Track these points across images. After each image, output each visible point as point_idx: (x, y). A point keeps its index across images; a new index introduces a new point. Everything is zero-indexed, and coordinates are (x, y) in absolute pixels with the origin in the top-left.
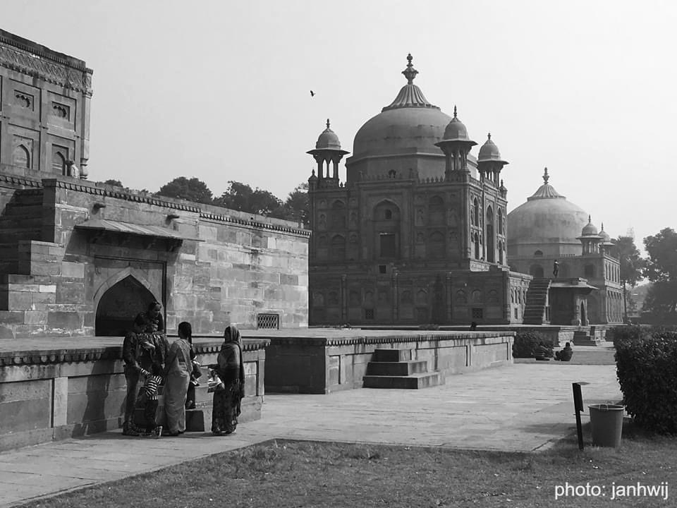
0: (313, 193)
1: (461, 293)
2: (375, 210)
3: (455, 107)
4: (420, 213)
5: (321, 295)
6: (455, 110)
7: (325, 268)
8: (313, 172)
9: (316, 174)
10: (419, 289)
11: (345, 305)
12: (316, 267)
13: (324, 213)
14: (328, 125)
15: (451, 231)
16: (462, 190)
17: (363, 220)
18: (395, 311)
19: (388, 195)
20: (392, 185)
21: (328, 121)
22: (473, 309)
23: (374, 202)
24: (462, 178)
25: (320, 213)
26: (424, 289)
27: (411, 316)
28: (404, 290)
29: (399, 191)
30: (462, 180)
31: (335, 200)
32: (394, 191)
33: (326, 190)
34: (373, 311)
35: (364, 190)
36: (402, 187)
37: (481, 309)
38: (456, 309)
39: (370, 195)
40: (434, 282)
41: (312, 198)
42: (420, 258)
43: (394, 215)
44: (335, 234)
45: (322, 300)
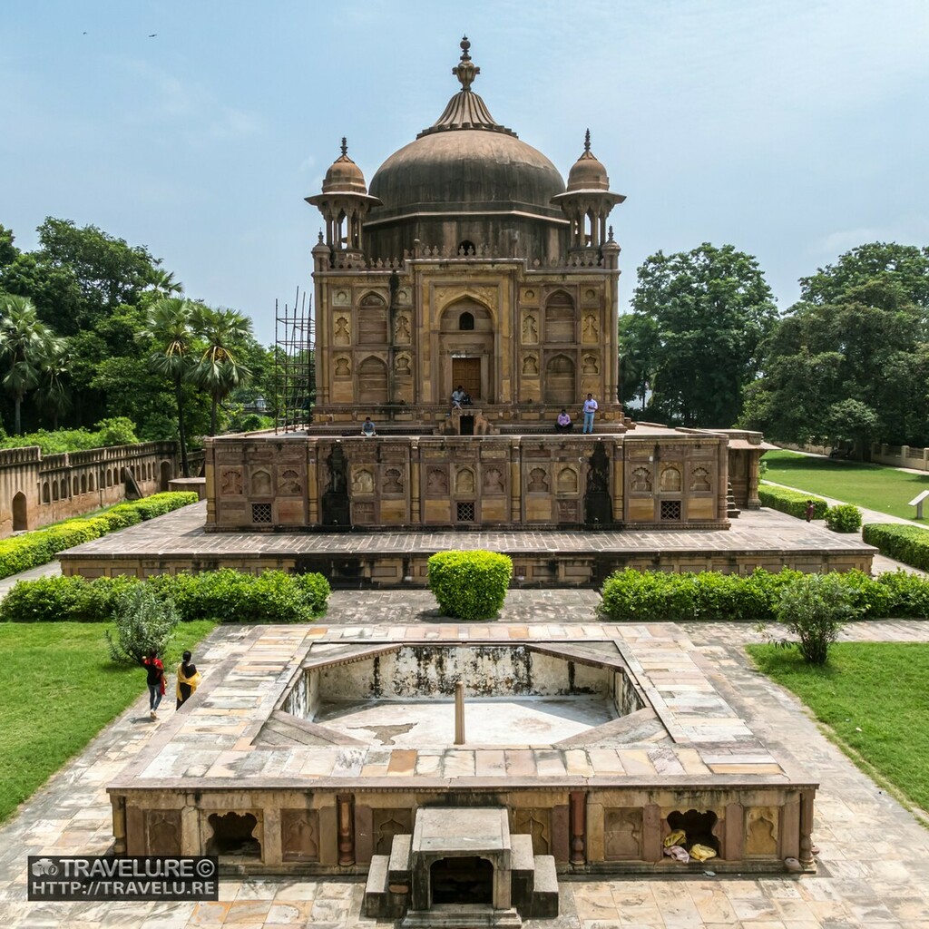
0: (322, 276)
1: (641, 473)
2: (445, 314)
3: (588, 132)
4: (530, 321)
5: (366, 476)
6: (588, 137)
7: (349, 417)
8: (321, 237)
9: (325, 241)
10: (562, 466)
11: (416, 495)
12: (332, 415)
13: (346, 316)
14: (344, 149)
15: (587, 355)
16: (608, 283)
17: (421, 331)
18: (516, 505)
19: (469, 286)
20: (480, 267)
21: (344, 141)
22: (664, 503)
23: (444, 298)
24: (608, 262)
25: (336, 316)
26: (572, 466)
27: (546, 515)
28: (535, 467)
29: (491, 279)
30: (608, 266)
31: (364, 292)
32: (481, 279)
33: (350, 272)
34: (472, 506)
35: (425, 275)
36: (499, 273)
37: (678, 503)
38: (632, 503)
39: (436, 286)
40: (590, 454)
41: (321, 285)
42: (530, 401)
43: (480, 323)
44: (366, 355)
45: (369, 484)
